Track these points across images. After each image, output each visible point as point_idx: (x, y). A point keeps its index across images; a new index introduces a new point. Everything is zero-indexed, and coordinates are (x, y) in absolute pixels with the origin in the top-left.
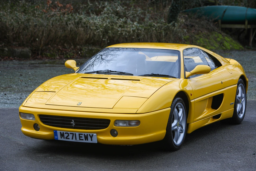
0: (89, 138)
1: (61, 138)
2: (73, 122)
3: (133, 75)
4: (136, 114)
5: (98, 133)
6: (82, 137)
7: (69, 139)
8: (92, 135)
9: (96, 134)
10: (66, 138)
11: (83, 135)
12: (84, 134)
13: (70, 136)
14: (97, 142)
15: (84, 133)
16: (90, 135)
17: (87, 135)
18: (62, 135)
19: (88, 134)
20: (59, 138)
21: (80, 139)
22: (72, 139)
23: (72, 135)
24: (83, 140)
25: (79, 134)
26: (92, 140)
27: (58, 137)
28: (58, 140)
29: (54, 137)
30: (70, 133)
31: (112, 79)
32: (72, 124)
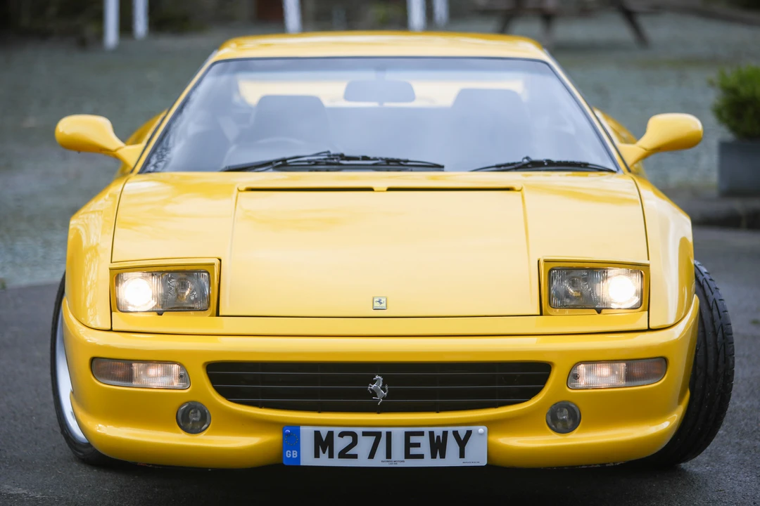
0: (452, 446)
1: (317, 455)
2: (377, 385)
3: (443, 167)
4: (649, 330)
5: (491, 424)
6: (418, 445)
7: (355, 456)
8: (469, 433)
9: (485, 428)
10: (343, 454)
11: (427, 436)
12: (431, 434)
13: (365, 444)
14: (484, 462)
15: (432, 429)
16: (456, 434)
17: (445, 433)
18: (323, 443)
19: (450, 429)
20: (307, 458)
22: (372, 456)
23: (372, 439)
24: (421, 456)
25: (408, 435)
26: (462, 455)
27: (299, 454)
28: (302, 464)
29: (282, 454)
30: (365, 434)
31: (390, 189)
32: (374, 393)
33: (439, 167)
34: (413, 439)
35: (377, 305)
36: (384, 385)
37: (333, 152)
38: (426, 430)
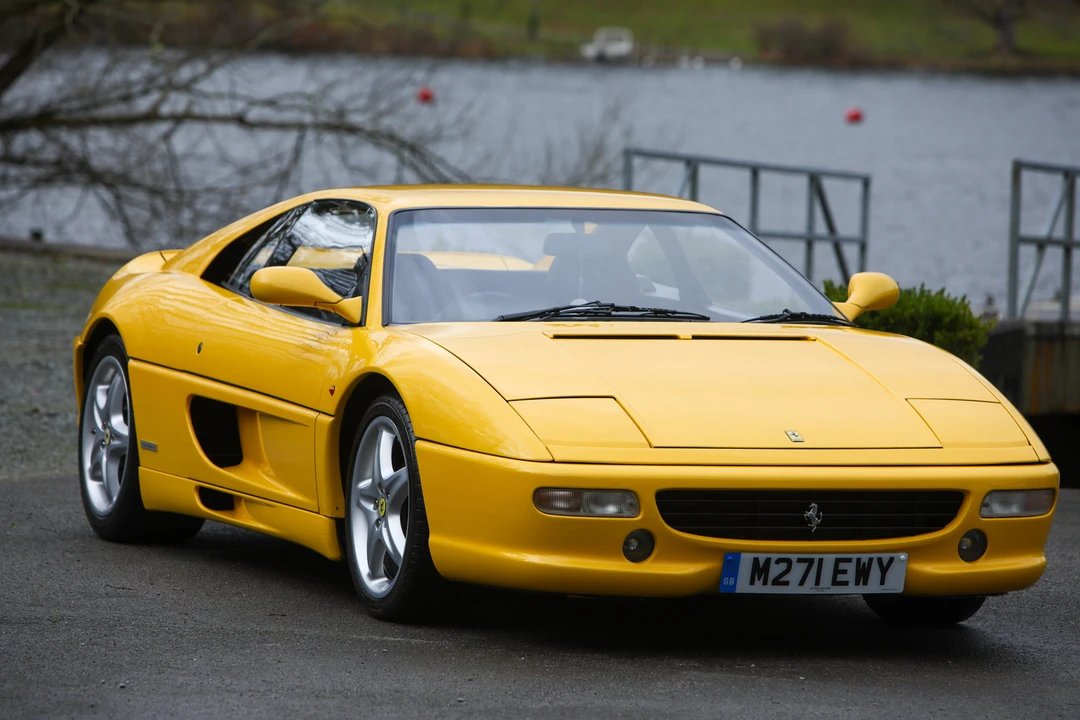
0: (875, 573)
1: (752, 582)
2: (813, 513)
5: (915, 552)
6: (845, 572)
7: (787, 583)
8: (892, 560)
9: (907, 555)
10: (776, 582)
11: (854, 563)
12: (859, 560)
13: (798, 570)
14: (900, 589)
15: (859, 556)
16: (880, 560)
17: (871, 560)
18: (760, 570)
19: (875, 556)
20: (743, 586)
21: (835, 583)
22: (802, 583)
23: (805, 566)
24: (846, 583)
25: (838, 561)
26: (882, 582)
27: (735, 582)
28: (737, 591)
29: (719, 581)
30: (800, 560)
31: (695, 337)
32: (810, 520)
33: (705, 319)
34: (842, 566)
35: (793, 438)
36: (818, 512)
37: (603, 302)
38: (854, 557)
